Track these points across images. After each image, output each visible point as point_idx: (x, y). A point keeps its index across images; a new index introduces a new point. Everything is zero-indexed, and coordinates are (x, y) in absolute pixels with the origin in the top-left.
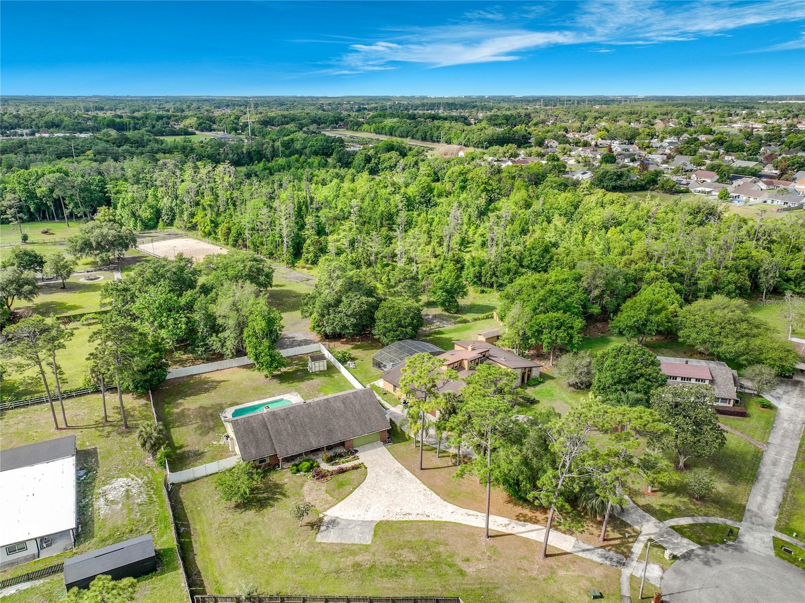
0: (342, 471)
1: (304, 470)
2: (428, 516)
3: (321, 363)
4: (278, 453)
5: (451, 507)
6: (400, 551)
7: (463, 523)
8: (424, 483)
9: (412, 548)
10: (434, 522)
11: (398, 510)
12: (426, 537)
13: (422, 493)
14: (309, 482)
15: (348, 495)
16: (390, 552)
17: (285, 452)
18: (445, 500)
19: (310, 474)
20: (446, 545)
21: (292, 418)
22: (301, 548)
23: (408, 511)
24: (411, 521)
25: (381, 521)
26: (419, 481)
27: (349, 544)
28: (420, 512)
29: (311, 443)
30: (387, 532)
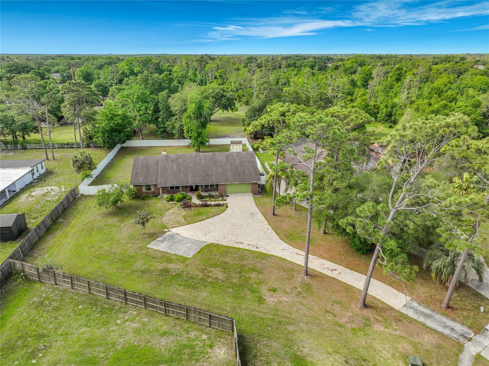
0: (206, 206)
1: (176, 200)
2: (258, 248)
3: (238, 147)
4: (159, 183)
5: (284, 245)
6: (212, 269)
7: (288, 259)
8: (270, 224)
9: (225, 269)
10: (261, 253)
11: (233, 239)
12: (245, 262)
13: (264, 231)
14: (176, 208)
15: (199, 221)
16: (203, 267)
17: (164, 183)
18: (282, 239)
19: (179, 204)
20: (261, 273)
21: (180, 161)
22: (131, 249)
23: (242, 241)
24: (239, 249)
25: (212, 244)
26: (266, 222)
27: (171, 254)
28: (253, 243)
29: (188, 181)
30: (211, 252)
